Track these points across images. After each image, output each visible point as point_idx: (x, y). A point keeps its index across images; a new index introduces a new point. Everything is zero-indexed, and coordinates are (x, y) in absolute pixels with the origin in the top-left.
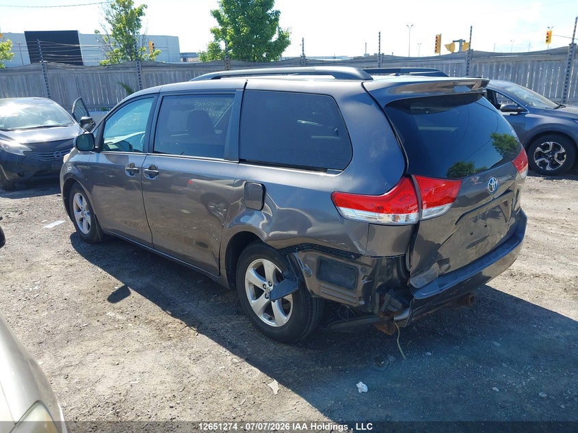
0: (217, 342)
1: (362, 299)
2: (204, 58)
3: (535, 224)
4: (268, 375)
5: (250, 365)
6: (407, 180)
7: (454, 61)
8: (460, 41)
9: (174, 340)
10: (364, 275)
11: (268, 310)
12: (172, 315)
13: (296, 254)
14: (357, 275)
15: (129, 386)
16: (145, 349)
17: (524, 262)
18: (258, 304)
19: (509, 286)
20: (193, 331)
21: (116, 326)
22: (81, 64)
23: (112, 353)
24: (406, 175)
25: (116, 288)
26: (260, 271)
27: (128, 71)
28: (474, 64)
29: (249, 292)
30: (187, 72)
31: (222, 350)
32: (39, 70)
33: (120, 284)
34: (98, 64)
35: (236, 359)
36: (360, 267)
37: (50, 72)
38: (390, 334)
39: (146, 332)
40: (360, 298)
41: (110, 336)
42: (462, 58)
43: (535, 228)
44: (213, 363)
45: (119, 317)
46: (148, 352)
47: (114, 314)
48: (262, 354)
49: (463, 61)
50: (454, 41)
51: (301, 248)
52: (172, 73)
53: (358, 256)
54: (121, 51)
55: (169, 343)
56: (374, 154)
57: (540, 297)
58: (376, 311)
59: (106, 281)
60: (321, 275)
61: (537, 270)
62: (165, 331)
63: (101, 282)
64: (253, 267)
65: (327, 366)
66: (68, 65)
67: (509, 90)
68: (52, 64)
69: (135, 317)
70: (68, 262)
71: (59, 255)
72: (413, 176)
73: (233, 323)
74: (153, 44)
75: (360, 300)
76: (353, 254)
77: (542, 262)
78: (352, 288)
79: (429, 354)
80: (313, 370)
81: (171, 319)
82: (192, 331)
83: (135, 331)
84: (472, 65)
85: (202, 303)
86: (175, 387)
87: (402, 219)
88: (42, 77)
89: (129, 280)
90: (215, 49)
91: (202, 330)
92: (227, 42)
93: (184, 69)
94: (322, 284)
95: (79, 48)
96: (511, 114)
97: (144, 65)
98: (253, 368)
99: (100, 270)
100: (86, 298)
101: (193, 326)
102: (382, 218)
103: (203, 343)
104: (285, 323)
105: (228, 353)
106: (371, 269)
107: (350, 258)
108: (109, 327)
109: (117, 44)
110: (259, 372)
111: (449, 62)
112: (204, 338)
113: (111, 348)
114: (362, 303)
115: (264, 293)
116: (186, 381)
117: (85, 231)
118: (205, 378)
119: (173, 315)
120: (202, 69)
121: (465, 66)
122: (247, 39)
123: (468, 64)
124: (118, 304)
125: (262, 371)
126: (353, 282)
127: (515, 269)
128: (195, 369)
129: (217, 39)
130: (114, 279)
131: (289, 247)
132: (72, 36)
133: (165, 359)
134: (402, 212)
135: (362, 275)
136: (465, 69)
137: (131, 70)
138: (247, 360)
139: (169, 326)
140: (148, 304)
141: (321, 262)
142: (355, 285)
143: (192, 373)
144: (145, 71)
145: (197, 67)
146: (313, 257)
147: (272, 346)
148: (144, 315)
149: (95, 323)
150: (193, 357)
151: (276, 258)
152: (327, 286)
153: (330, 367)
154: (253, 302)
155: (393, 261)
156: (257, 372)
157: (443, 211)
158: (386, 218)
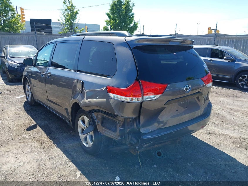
0: (63, 152)
1: (119, 137)
3: (230, 111)
4: (78, 169)
5: (72, 163)
6: (137, 82)
7: (208, 38)
8: (215, 30)
9: (45, 149)
10: (119, 125)
11: (86, 139)
12: (50, 138)
13: (93, 114)
14: (116, 125)
15: (16, 167)
16: (31, 152)
17: (218, 128)
18: (82, 136)
19: (206, 138)
21: (24, 141)
22: (51, 33)
23: (17, 152)
24: (137, 80)
25: (32, 125)
26: (83, 121)
28: (217, 39)
29: (80, 131)
31: (63, 155)
32: (34, 34)
33: (35, 123)
34: (58, 33)
35: (68, 160)
36: (118, 121)
37: (38, 36)
38: (135, 155)
39: (35, 144)
40: (118, 136)
41: (19, 145)
43: (230, 113)
44: (57, 161)
45: (27, 137)
46: (32, 153)
47: (26, 136)
48: (80, 159)
49: (212, 38)
51: (95, 111)
53: (116, 116)
54: (68, 28)
55: (43, 150)
56: (125, 70)
57: (220, 144)
58: (127, 143)
59: (30, 121)
60: (103, 124)
61: (223, 132)
62: (44, 144)
63: (27, 122)
64: (81, 119)
65: (106, 167)
66: (45, 33)
67: (229, 51)
68: (39, 32)
69: (34, 138)
70: (18, 112)
71: (17, 109)
72: (140, 80)
73: (74, 144)
74: (87, 27)
75: (118, 137)
76: (114, 115)
77: (227, 129)
78: (115, 131)
79: (155, 166)
80: (99, 168)
81: (48, 140)
82: (55, 146)
83: (31, 144)
84: (217, 40)
85: (65, 134)
86: (35, 170)
87: (135, 100)
88: (35, 37)
89: (39, 122)
90: (106, 29)
91: (59, 146)
92: (111, 26)
94: (104, 129)
95: (51, 26)
96: (229, 62)
98: (73, 165)
99: (29, 116)
100: (18, 128)
101: (56, 144)
102: (127, 99)
103: (57, 151)
104: (91, 145)
105: (65, 157)
106: (122, 123)
107: (113, 117)
108: (21, 141)
109: (66, 25)
110: (75, 167)
111: (206, 38)
112: (58, 150)
113: (17, 150)
114: (120, 138)
116: (41, 167)
117: (29, 100)
118: (51, 167)
121: (213, 40)
123: (215, 39)
124: (29, 132)
125: (76, 166)
126: (115, 128)
127: (212, 131)
128: (48, 163)
129: (107, 25)
130: (33, 121)
132: (49, 21)
133: (38, 157)
134: (135, 96)
136: (213, 41)
138: (72, 161)
139: (46, 143)
140: (42, 133)
141: (103, 118)
143: (46, 164)
146: (100, 115)
148: (38, 137)
149: (16, 139)
150: (50, 157)
151: (88, 116)
153: (107, 168)
154: (81, 135)
156: (74, 166)
157: (156, 98)
158: (128, 99)
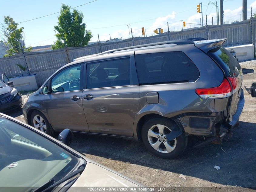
0: (143, 166)
2: (54, 48)
7: (163, 37)
8: (159, 29)
9: (124, 170)
11: (162, 146)
13: (179, 119)
14: (209, 121)
20: (128, 164)
26: (156, 130)
27: (19, 58)
28: (171, 37)
29: (150, 141)
30: (48, 55)
31: (148, 168)
34: (3, 57)
35: (157, 170)
38: (219, 144)
40: (210, 131)
42: (166, 35)
49: (167, 36)
50: (157, 29)
51: (182, 115)
52: (41, 56)
53: (211, 113)
54: (14, 49)
60: (192, 126)
62: (116, 167)
64: (151, 129)
72: (227, 78)
76: (208, 113)
78: (207, 128)
81: (114, 161)
85: (122, 151)
90: (59, 43)
91: (132, 162)
92: (65, 40)
93: (47, 54)
94: (192, 129)
97: (26, 54)
101: (127, 162)
103: (137, 167)
104: (173, 150)
105: (151, 169)
106: (215, 118)
107: (207, 115)
109: (12, 46)
114: (211, 133)
115: (158, 140)
118: (151, 181)
119: (114, 159)
120: (55, 53)
122: (74, 37)
123: (169, 37)
126: (207, 125)
128: (143, 179)
129: (59, 39)
131: (176, 116)
135: (211, 121)
137: (21, 57)
138: (162, 169)
139: (116, 164)
141: (191, 120)
142: (209, 126)
143: (143, 181)
144: (28, 57)
145: (52, 52)
146: (187, 118)
147: (168, 161)
150: (138, 174)
151: (166, 123)
152: (195, 129)
154: (153, 145)
155: (223, 113)
156: (171, 174)
158: (221, 95)
